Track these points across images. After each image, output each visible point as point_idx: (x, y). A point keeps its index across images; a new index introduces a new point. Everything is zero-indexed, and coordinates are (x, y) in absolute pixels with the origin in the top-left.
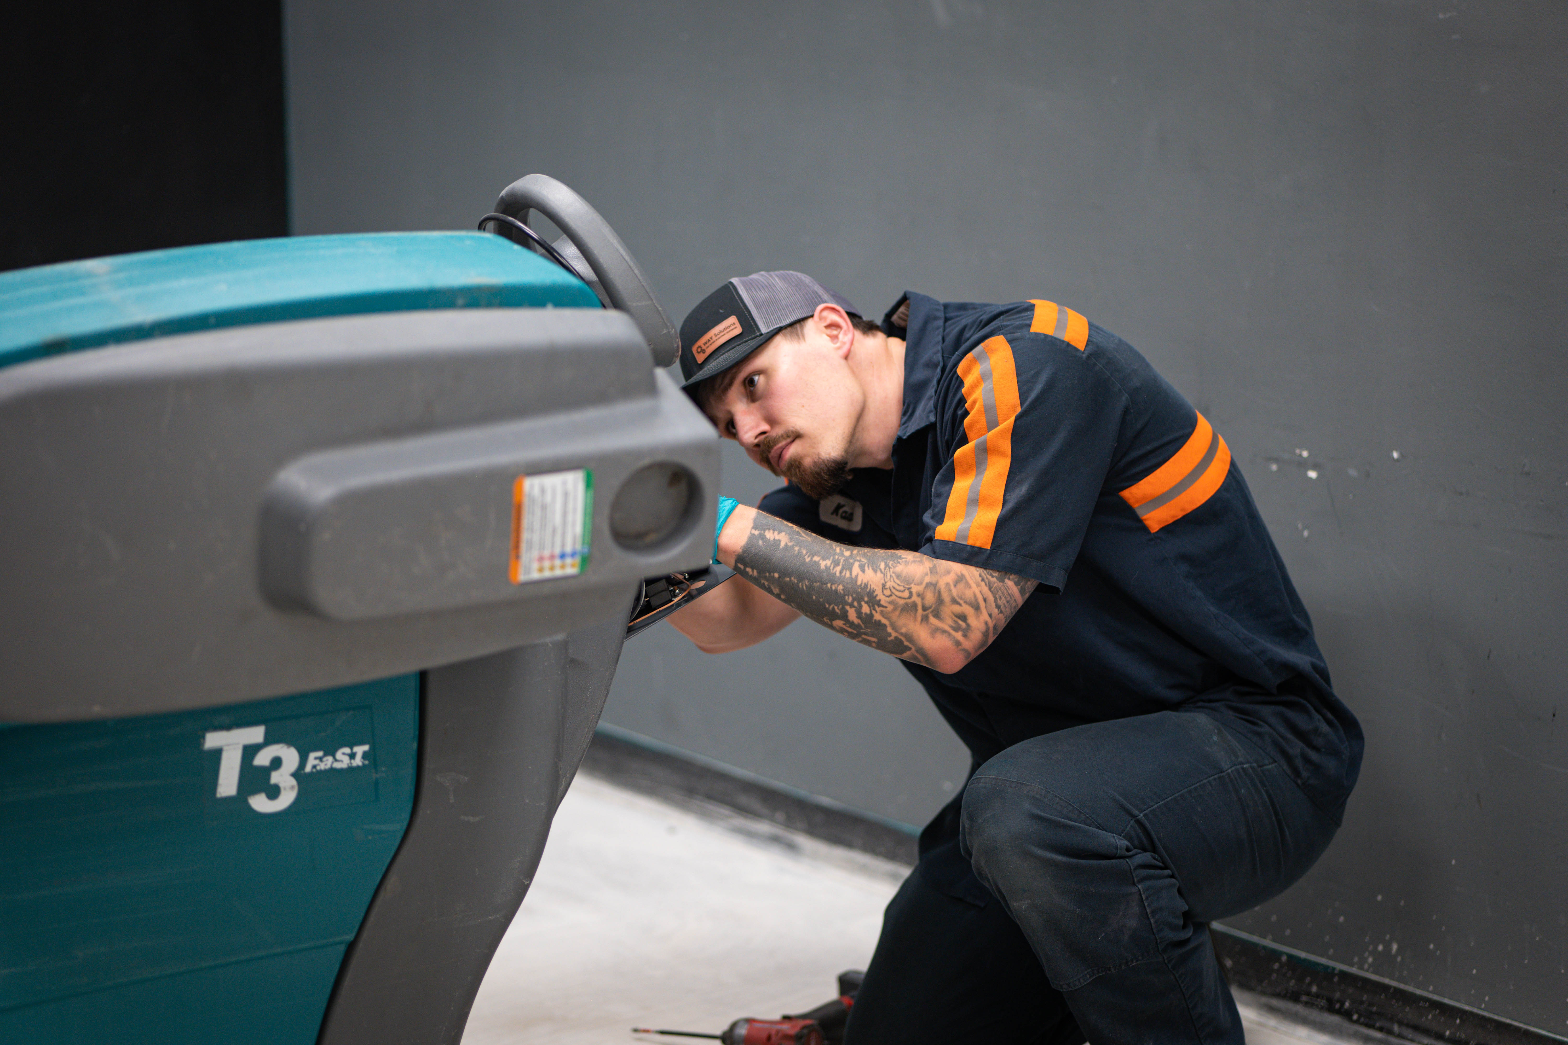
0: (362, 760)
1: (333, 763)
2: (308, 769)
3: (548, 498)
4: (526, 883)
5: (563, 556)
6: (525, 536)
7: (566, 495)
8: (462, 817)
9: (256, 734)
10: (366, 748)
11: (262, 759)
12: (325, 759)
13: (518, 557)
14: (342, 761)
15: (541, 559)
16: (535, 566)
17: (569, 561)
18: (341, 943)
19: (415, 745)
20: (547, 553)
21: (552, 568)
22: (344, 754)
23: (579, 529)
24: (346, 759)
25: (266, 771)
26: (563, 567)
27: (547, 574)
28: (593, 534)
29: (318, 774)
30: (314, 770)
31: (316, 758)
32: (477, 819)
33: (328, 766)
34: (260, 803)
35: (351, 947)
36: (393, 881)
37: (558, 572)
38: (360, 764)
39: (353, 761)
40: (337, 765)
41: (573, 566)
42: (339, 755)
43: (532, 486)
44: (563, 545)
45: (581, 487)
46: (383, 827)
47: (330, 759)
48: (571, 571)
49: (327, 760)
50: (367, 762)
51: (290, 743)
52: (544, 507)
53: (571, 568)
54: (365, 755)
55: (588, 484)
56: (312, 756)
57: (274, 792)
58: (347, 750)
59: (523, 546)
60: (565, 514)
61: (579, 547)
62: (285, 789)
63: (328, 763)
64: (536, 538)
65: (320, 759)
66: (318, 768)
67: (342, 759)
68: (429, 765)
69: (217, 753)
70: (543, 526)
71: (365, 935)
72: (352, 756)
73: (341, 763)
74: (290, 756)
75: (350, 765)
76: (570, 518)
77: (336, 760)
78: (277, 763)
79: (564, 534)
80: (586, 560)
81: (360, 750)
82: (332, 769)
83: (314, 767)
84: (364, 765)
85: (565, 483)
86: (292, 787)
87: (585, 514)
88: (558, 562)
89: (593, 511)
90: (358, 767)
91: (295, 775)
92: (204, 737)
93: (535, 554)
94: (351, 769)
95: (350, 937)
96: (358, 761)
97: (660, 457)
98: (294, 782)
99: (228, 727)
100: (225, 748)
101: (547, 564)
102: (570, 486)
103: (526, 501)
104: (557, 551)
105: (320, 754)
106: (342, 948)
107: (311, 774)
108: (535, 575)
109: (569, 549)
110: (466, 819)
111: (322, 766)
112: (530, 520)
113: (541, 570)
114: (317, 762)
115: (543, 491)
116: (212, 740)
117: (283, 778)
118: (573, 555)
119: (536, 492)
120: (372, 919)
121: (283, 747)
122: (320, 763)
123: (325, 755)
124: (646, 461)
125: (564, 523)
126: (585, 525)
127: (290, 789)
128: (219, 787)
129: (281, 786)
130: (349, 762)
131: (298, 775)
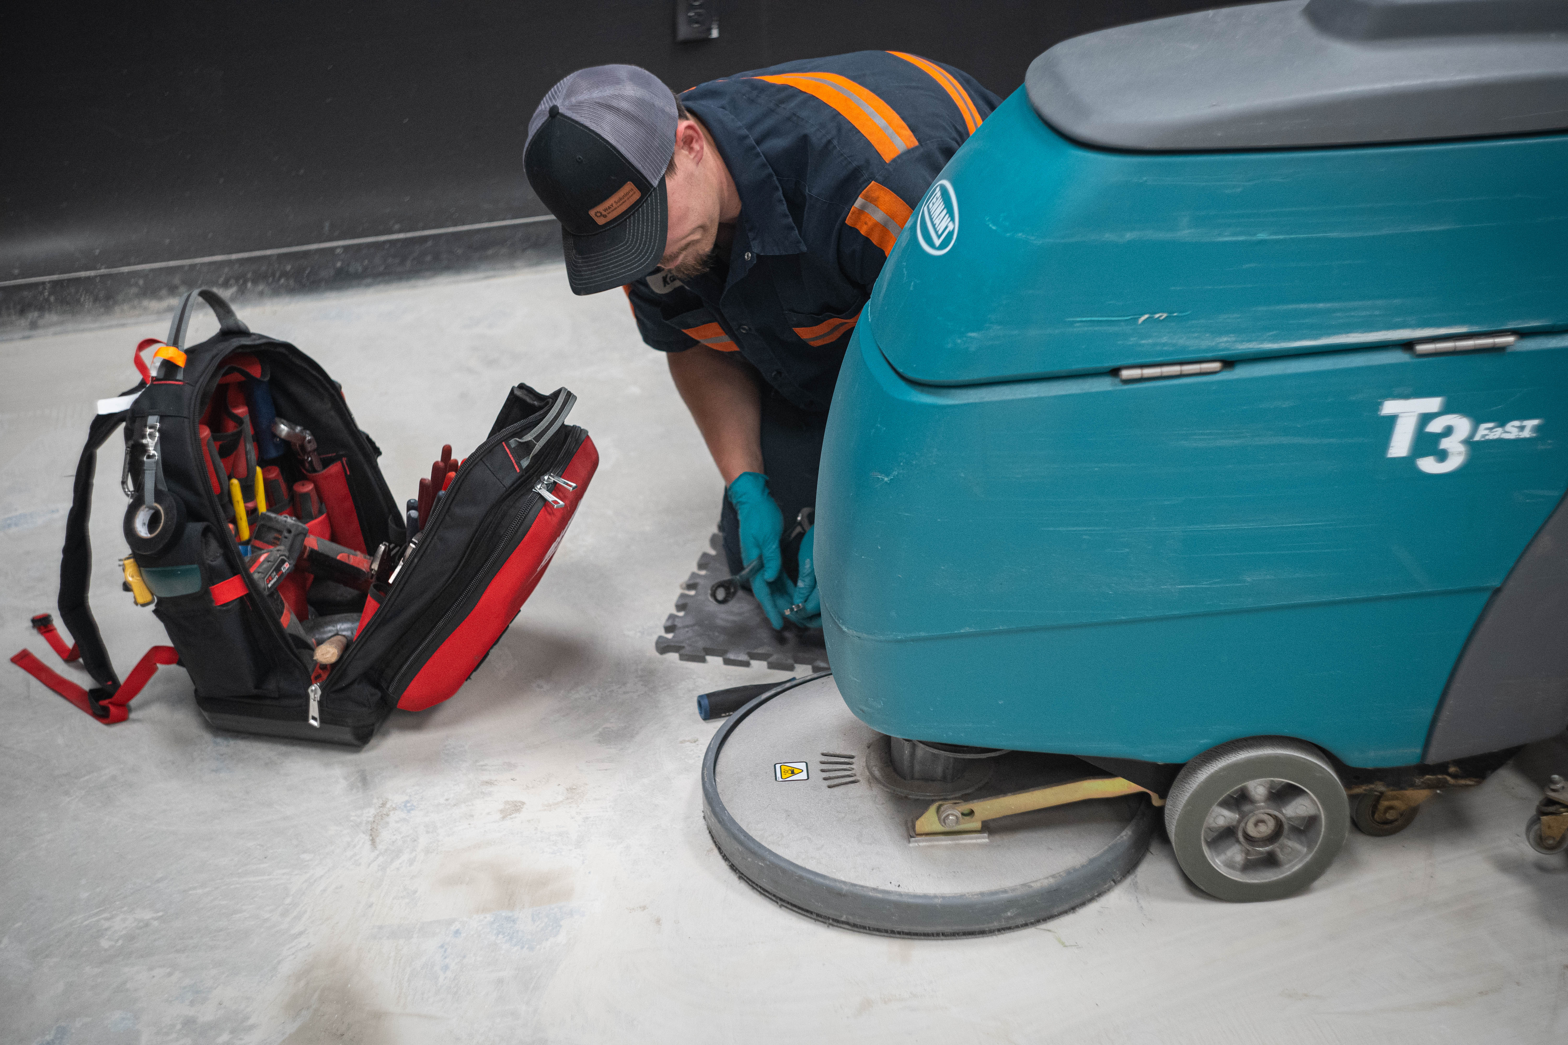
0: (1531, 433)
1: (1502, 433)
9: (1433, 404)
10: (1536, 422)
11: (1435, 427)
12: (1495, 430)
14: (1511, 433)
18: (1488, 588)
22: (1513, 426)
24: (1515, 431)
29: (1486, 443)
30: (1483, 439)
31: (1487, 429)
33: (1497, 436)
34: (1428, 465)
35: (1496, 593)
36: (1543, 539)
38: (1528, 436)
39: (1521, 433)
40: (1506, 436)
42: (1509, 426)
46: (1543, 492)
47: (1500, 430)
49: (1497, 431)
50: (1535, 435)
51: (1463, 414)
54: (1535, 429)
56: (1483, 426)
57: (1442, 456)
58: (1517, 423)
62: (1453, 454)
63: (1498, 433)
65: (1491, 429)
66: (1487, 437)
67: (1512, 431)
69: (1392, 420)
71: (1510, 584)
72: (1522, 428)
73: (1509, 434)
74: (1462, 425)
75: (1518, 436)
77: (1506, 431)
78: (1448, 431)
81: (1531, 423)
82: (1501, 440)
83: (1484, 436)
84: (1533, 438)
86: (1460, 453)
90: (1526, 439)
91: (1465, 442)
92: (1382, 404)
94: (1518, 440)
95: (1496, 584)
96: (1526, 434)
98: (1462, 448)
99: (1406, 397)
100: (1401, 415)
105: (1491, 425)
106: (1488, 593)
107: (1481, 442)
111: (1491, 436)
114: (1486, 432)
116: (1390, 407)
117: (1452, 444)
120: (1519, 570)
121: (1457, 417)
122: (1489, 433)
123: (1496, 426)
127: (1458, 454)
128: (1391, 448)
129: (1449, 451)
130: (1517, 434)
131: (1468, 442)
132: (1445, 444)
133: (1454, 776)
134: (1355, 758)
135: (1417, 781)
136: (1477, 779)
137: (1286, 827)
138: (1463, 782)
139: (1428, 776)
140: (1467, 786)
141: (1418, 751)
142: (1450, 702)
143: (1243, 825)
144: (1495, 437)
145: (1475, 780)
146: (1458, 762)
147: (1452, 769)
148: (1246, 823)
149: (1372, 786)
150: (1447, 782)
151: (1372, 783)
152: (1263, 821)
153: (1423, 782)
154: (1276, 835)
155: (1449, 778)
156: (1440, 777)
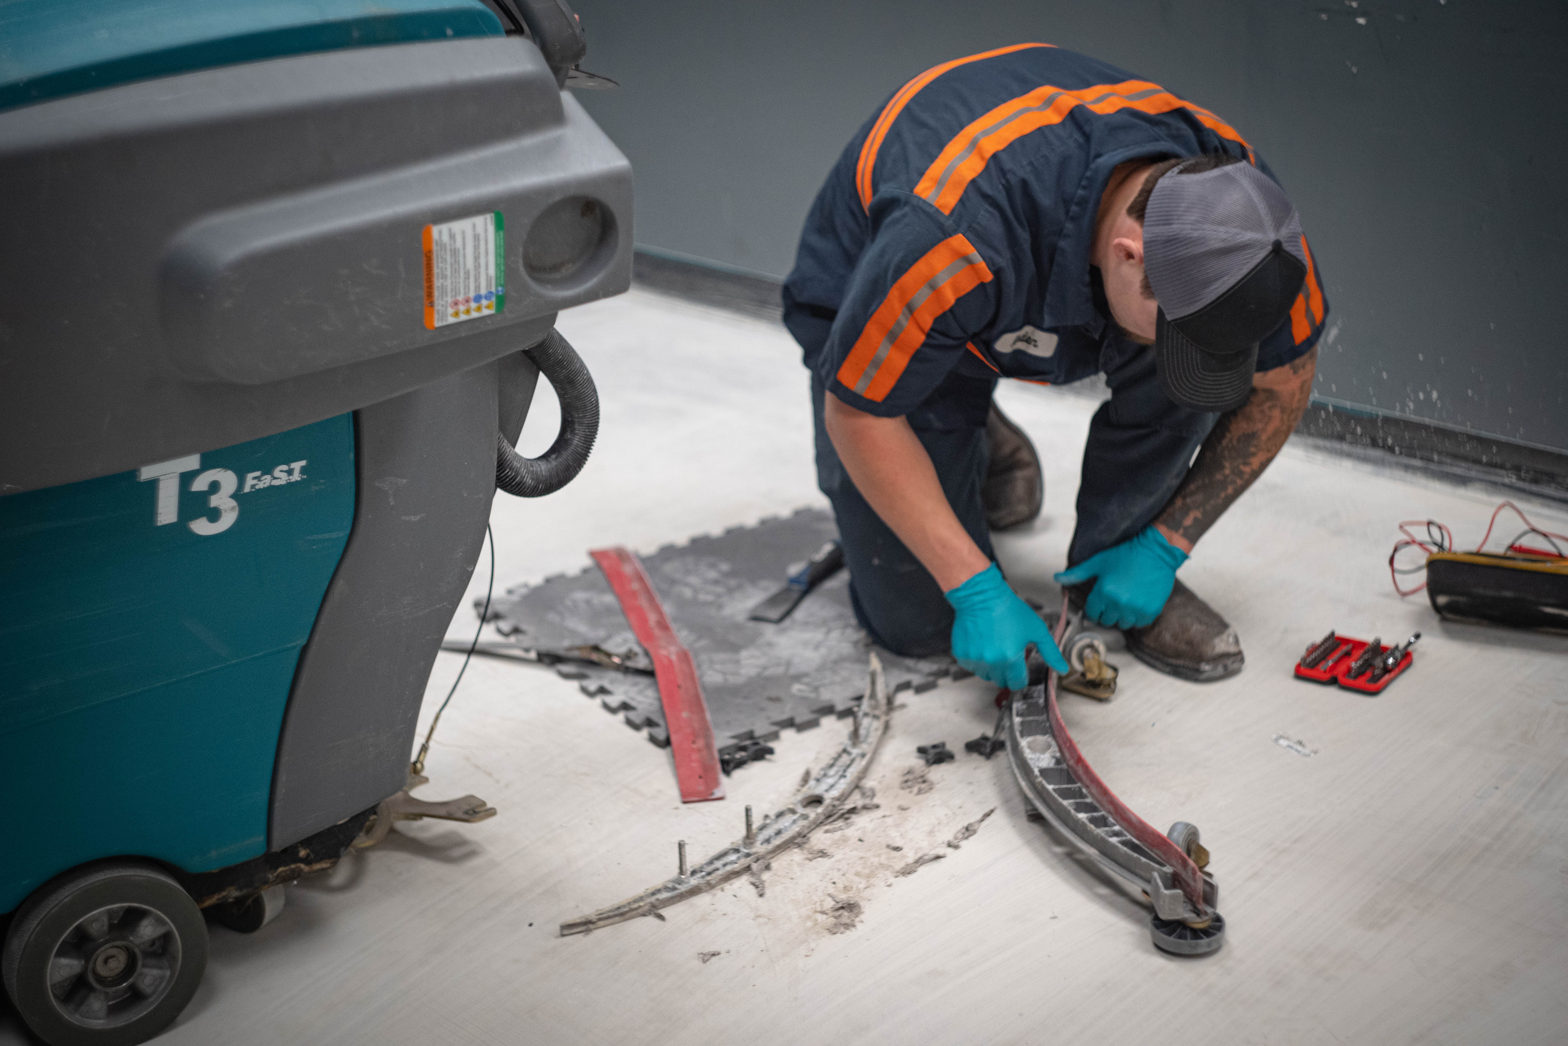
0: (300, 475)
1: (271, 481)
2: (247, 489)
3: (459, 244)
4: (470, 570)
5: (478, 298)
6: (437, 283)
7: (476, 238)
8: (404, 518)
9: (192, 462)
10: (303, 463)
11: (200, 484)
12: (263, 478)
13: (431, 304)
14: (280, 478)
15: (456, 303)
16: (450, 311)
17: (484, 302)
18: (294, 648)
19: (352, 456)
20: (461, 298)
21: (468, 311)
22: (282, 471)
23: (492, 271)
24: (284, 476)
25: (204, 496)
26: (479, 309)
27: (463, 317)
28: (507, 273)
29: (257, 493)
30: (253, 490)
31: (254, 478)
32: (418, 518)
34: (202, 527)
35: (305, 650)
36: (340, 584)
37: (475, 315)
38: (299, 479)
39: (291, 477)
40: (276, 483)
41: (488, 307)
42: (277, 472)
43: (440, 232)
44: (478, 287)
45: (491, 229)
46: (327, 536)
47: (268, 477)
48: (486, 312)
49: (266, 479)
50: (305, 477)
51: (226, 466)
52: (455, 252)
53: (487, 310)
54: (303, 470)
55: (499, 226)
56: (250, 476)
57: (214, 515)
58: (284, 467)
59: (436, 293)
60: (477, 258)
61: (493, 290)
62: (226, 511)
63: (267, 481)
64: (448, 283)
65: (258, 478)
66: (257, 487)
67: (280, 476)
68: (367, 472)
69: (153, 484)
70: (455, 271)
71: (317, 638)
72: (290, 472)
73: (279, 480)
74: (227, 479)
75: (288, 481)
76: (482, 261)
77: (275, 478)
78: (215, 487)
79: (477, 279)
80: (501, 301)
81: (297, 466)
82: (271, 488)
83: (253, 486)
84: (303, 480)
85: (474, 226)
86: (233, 508)
87: (497, 255)
88: (473, 305)
89: (506, 252)
90: (297, 481)
91: (234, 496)
92: (139, 470)
93: (450, 300)
94: (290, 485)
95: (302, 641)
96: (296, 477)
97: (572, 192)
98: (233, 503)
99: (161, 459)
100: (161, 478)
101: (462, 308)
102: (480, 229)
103: (435, 248)
104: (472, 294)
105: (258, 474)
106: (296, 652)
107: (251, 493)
108: (451, 320)
109: (483, 292)
110: (407, 519)
111: (261, 485)
112: (442, 267)
113: (456, 314)
114: (255, 482)
115: (452, 236)
116: (148, 472)
117: (222, 500)
118: (488, 296)
119: (445, 238)
120: (323, 622)
121: (220, 471)
122: (259, 483)
123: (263, 474)
124: (557, 198)
125: (477, 267)
126: (497, 265)
127: (231, 510)
128: (159, 515)
129: (221, 508)
130: (287, 478)
132: (215, 501)
133: (307, 861)
134: (196, 864)
135: (270, 876)
136: (333, 860)
137: (139, 955)
138: (317, 866)
139: (280, 869)
140: (323, 870)
141: (262, 838)
142: (283, 778)
143: (91, 966)
144: (266, 486)
145: (330, 861)
146: (307, 842)
147: (303, 853)
148: (95, 963)
149: (224, 894)
150: (301, 870)
151: (223, 890)
152: (113, 957)
153: (277, 876)
154: (130, 969)
155: (302, 866)
156: (293, 866)
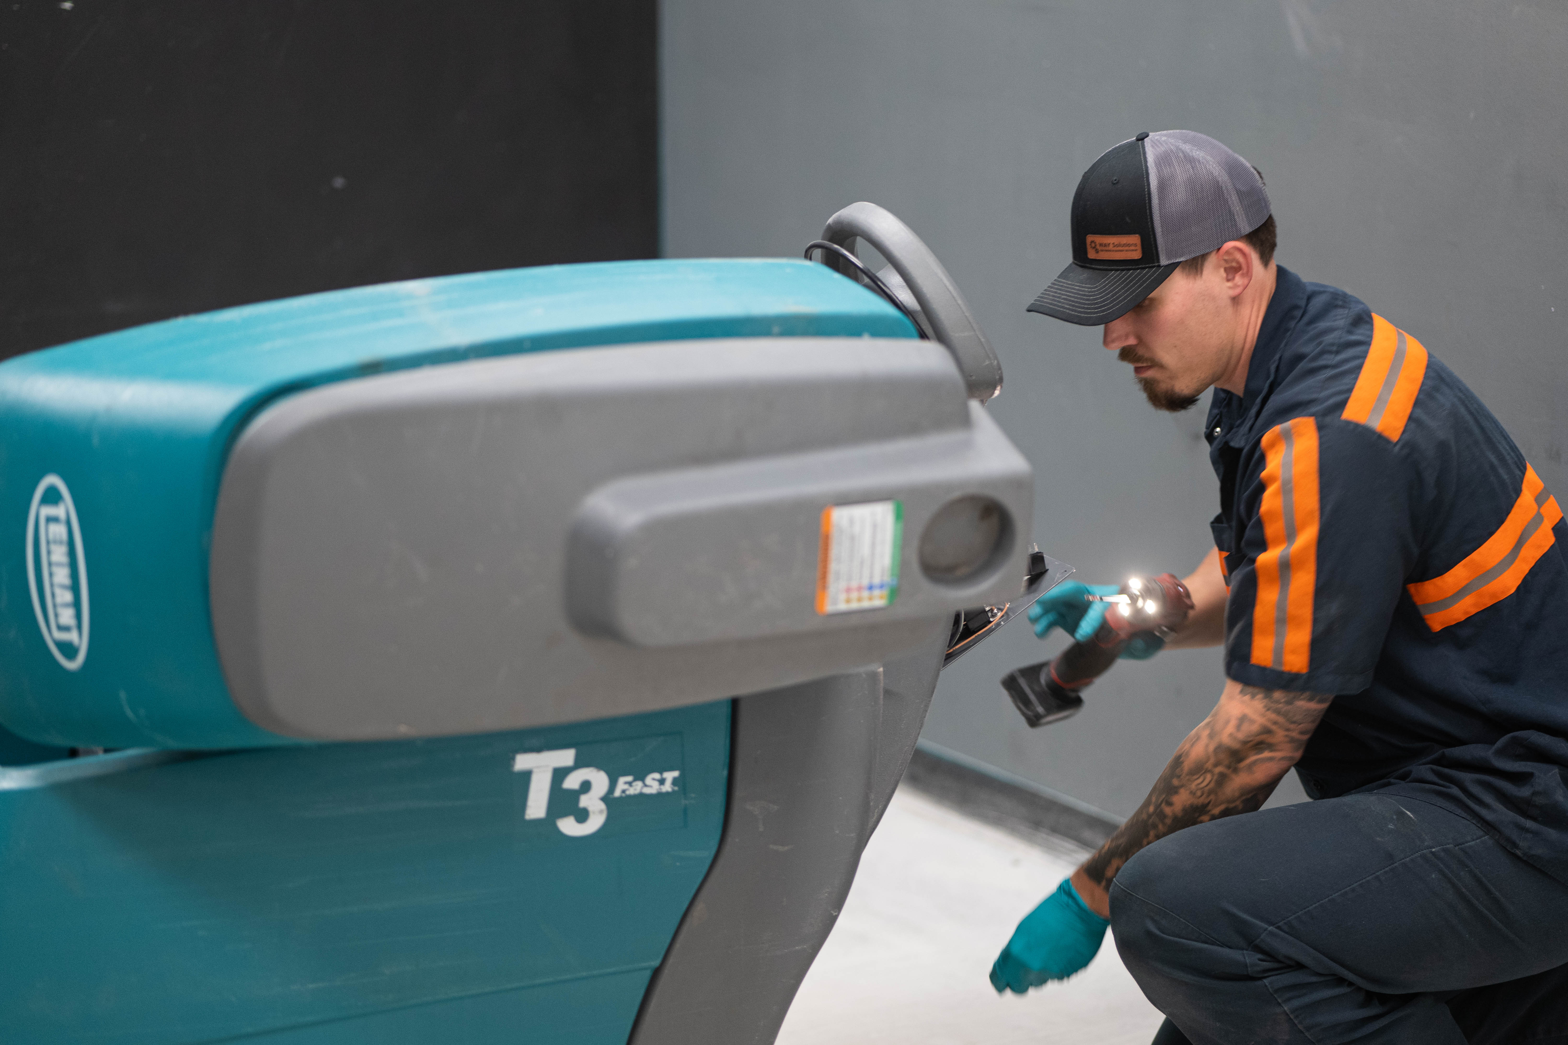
0: (672, 786)
1: (642, 788)
2: (617, 793)
3: (857, 529)
4: (835, 913)
5: (871, 588)
6: (833, 567)
7: (875, 526)
8: (771, 846)
9: (566, 757)
10: (676, 774)
11: (572, 782)
12: (634, 784)
13: (825, 587)
14: (652, 787)
15: (848, 590)
16: (843, 596)
17: (877, 592)
19: (725, 773)
20: (854, 584)
21: (860, 600)
22: (654, 779)
23: (887, 561)
24: (656, 785)
25: (575, 795)
26: (870, 599)
27: (854, 605)
28: (902, 567)
29: (627, 799)
30: (624, 795)
31: (626, 783)
32: (786, 848)
33: (637, 792)
34: (569, 826)
35: (656, 973)
36: (700, 907)
37: (866, 604)
38: (670, 790)
39: (662, 787)
40: (647, 791)
41: (881, 598)
42: (649, 780)
43: (840, 516)
44: (871, 577)
45: (890, 518)
47: (640, 784)
48: (879, 602)
49: (637, 785)
50: (676, 788)
51: (599, 767)
52: (852, 538)
53: (879, 600)
54: (675, 782)
55: (898, 516)
56: (622, 780)
57: (582, 816)
58: (657, 776)
59: (831, 577)
60: (873, 545)
61: (887, 579)
62: (594, 813)
63: (637, 788)
64: (844, 569)
65: (630, 784)
66: (628, 793)
67: (652, 785)
68: (739, 793)
69: (527, 775)
70: (851, 557)
72: (662, 782)
73: (650, 788)
74: (599, 780)
75: (660, 791)
76: (878, 549)
77: (646, 786)
78: (586, 786)
79: (872, 565)
80: (895, 593)
81: (670, 776)
82: (641, 795)
83: (624, 791)
84: (673, 791)
85: (873, 514)
86: (601, 812)
87: (894, 547)
88: (865, 594)
89: (903, 543)
90: (667, 793)
91: (604, 799)
92: (513, 759)
93: (843, 584)
94: (660, 795)
95: (656, 963)
96: (667, 787)
97: (972, 491)
98: (602, 806)
99: (538, 750)
100: (535, 770)
101: (854, 595)
102: (879, 518)
103: (834, 532)
104: (865, 582)
105: (630, 778)
106: (648, 974)
107: (620, 798)
108: (842, 606)
109: (877, 580)
110: (775, 848)
111: (631, 791)
112: (838, 551)
113: (848, 601)
114: (626, 787)
115: (851, 522)
116: (523, 762)
117: (592, 802)
118: (882, 586)
119: (845, 523)
120: (678, 945)
121: (593, 771)
122: (629, 788)
123: (635, 780)
124: (957, 494)
125: (873, 554)
126: (893, 557)
127: (599, 813)
128: (528, 809)
129: (590, 809)
130: (658, 788)
131: (607, 799)
132: (585, 801)
